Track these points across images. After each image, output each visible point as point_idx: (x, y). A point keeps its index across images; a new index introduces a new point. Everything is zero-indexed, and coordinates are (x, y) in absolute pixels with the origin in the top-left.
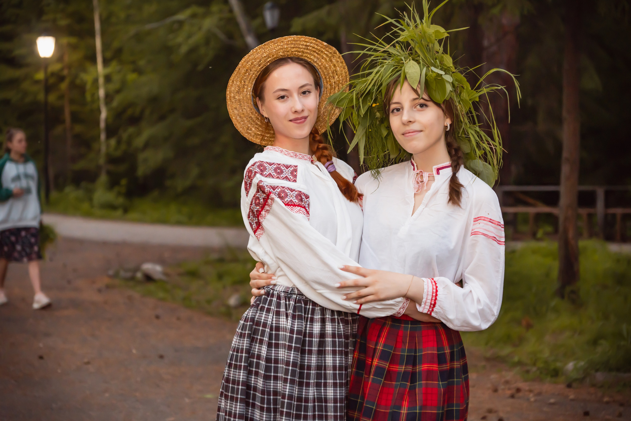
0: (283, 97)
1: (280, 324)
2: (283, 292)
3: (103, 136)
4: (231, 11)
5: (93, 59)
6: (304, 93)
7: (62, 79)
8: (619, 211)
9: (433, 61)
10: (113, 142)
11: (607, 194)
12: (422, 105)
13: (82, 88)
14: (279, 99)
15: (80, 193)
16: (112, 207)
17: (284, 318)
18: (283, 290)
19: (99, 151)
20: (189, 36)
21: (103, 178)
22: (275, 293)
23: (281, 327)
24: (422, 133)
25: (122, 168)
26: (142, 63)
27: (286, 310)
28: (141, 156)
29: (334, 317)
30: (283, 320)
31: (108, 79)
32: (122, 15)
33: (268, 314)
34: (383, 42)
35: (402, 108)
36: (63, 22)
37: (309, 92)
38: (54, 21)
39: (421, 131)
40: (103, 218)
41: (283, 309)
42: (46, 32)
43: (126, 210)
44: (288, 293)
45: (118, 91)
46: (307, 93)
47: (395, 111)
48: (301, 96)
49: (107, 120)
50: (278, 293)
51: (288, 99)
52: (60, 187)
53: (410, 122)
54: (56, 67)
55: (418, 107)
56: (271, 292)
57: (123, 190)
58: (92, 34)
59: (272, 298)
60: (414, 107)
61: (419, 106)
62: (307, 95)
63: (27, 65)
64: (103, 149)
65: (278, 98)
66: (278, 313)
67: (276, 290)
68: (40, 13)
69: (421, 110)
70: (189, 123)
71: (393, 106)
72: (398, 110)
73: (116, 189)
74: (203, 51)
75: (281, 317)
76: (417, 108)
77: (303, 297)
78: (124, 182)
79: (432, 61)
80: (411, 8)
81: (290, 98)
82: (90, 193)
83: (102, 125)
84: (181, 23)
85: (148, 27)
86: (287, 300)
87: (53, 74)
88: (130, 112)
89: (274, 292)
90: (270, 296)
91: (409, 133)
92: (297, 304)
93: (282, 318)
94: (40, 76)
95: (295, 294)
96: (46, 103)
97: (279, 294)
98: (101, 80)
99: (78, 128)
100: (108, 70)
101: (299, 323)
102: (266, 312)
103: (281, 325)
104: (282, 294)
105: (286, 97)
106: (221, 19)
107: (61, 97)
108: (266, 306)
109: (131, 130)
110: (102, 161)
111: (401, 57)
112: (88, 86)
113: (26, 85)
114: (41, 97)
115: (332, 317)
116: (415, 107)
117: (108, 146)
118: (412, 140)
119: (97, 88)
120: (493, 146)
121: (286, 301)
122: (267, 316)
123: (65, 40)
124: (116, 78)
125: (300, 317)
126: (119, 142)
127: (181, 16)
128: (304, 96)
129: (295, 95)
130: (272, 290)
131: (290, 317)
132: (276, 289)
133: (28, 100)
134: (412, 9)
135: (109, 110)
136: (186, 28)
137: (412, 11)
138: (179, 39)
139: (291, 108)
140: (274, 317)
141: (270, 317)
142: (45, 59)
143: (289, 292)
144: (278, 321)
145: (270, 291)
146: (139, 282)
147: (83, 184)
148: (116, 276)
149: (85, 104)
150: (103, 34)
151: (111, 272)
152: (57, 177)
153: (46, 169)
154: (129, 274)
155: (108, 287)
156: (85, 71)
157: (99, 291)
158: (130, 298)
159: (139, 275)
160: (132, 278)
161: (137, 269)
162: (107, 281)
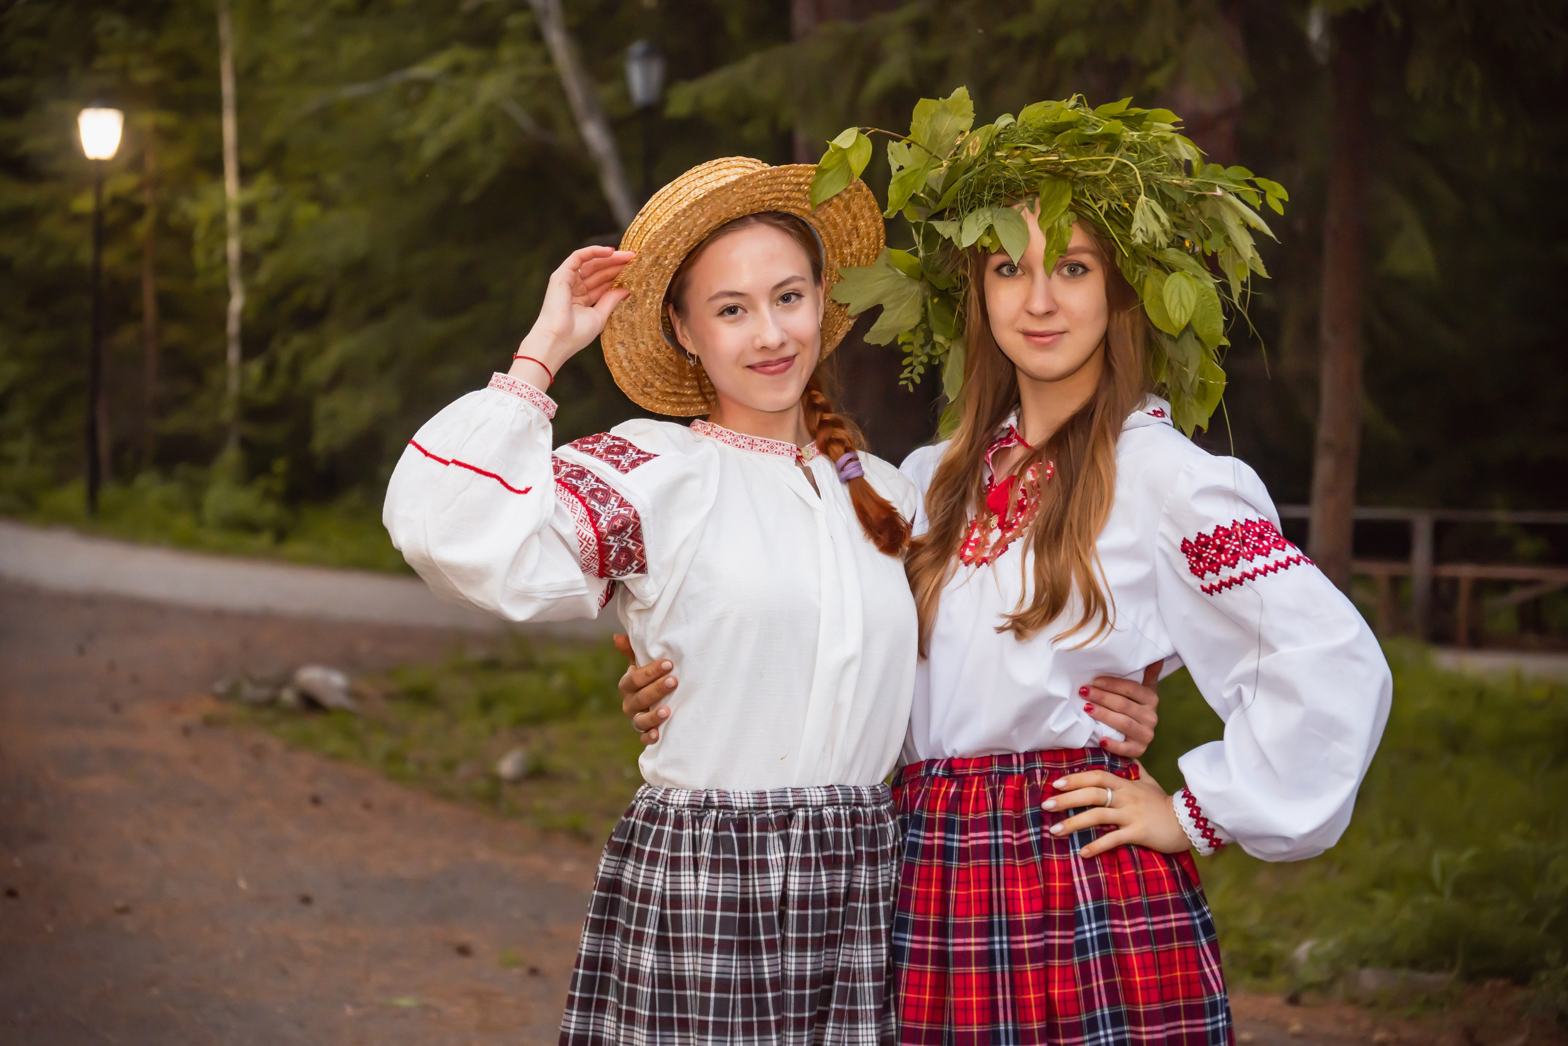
0: (732, 310)
1: (680, 890)
2: (689, 806)
3: (233, 354)
4: (548, 59)
5: (214, 167)
6: (786, 298)
7: (137, 212)
8: (1466, 572)
10: (256, 369)
11: (1440, 530)
13: (183, 236)
14: (723, 316)
15: (173, 490)
16: (248, 526)
17: (690, 875)
18: (686, 803)
19: (223, 388)
20: (444, 118)
21: (231, 456)
22: (671, 811)
23: (683, 898)
25: (277, 433)
26: (333, 180)
27: (695, 851)
28: (324, 405)
29: (808, 855)
30: (687, 879)
31: (249, 214)
32: (288, 62)
33: (652, 868)
36: (145, 76)
37: (799, 296)
38: (124, 71)
40: (223, 552)
41: (686, 853)
42: (104, 99)
43: (281, 535)
44: (699, 807)
45: (272, 246)
46: (793, 298)
48: (779, 307)
49: (243, 313)
50: (676, 812)
51: (746, 314)
52: (124, 474)
54: (125, 183)
56: (660, 810)
57: (278, 486)
58: (215, 105)
59: (661, 827)
62: (793, 302)
63: (58, 177)
64: (234, 385)
65: (721, 314)
66: (675, 864)
67: (672, 805)
68: (91, 51)
70: (438, 329)
73: (262, 483)
74: (475, 154)
75: (682, 873)
77: (734, 814)
78: (280, 466)
81: (750, 312)
82: (196, 492)
83: (233, 326)
84: (426, 86)
85: (349, 92)
86: (697, 825)
87: (116, 200)
88: (299, 296)
89: (666, 809)
90: (657, 823)
92: (720, 833)
93: (685, 876)
94: (85, 203)
95: (713, 807)
96: (97, 268)
97: (679, 813)
98: (233, 218)
99: (175, 334)
100: (252, 194)
101: (729, 881)
102: (647, 864)
103: (683, 893)
104: (687, 813)
105: (740, 311)
106: (522, 79)
107: (136, 256)
108: (648, 849)
109: (300, 341)
110: (228, 413)
112: (200, 233)
113: (50, 226)
114: (86, 254)
115: (803, 856)
117: (244, 378)
119: (223, 237)
121: (694, 829)
122: (649, 874)
123: (148, 119)
124: (268, 214)
125: (729, 866)
126: (270, 370)
127: (426, 70)
128: (784, 307)
129: (764, 307)
130: (661, 806)
131: (704, 867)
132: (670, 802)
133: (55, 260)
135: (251, 291)
136: (438, 97)
138: (420, 125)
139: (753, 338)
140: (668, 873)
141: (657, 875)
142: (98, 163)
143: (702, 804)
144: (676, 883)
145: (658, 808)
146: (288, 712)
147: (181, 469)
148: (232, 694)
149: (191, 274)
150: (241, 107)
151: (220, 687)
152: (118, 450)
153: (91, 432)
154: (264, 693)
155: (209, 722)
156: (194, 196)
157: (186, 731)
158: (258, 752)
159: (288, 696)
160: (272, 703)
161: (286, 679)
162: (208, 706)
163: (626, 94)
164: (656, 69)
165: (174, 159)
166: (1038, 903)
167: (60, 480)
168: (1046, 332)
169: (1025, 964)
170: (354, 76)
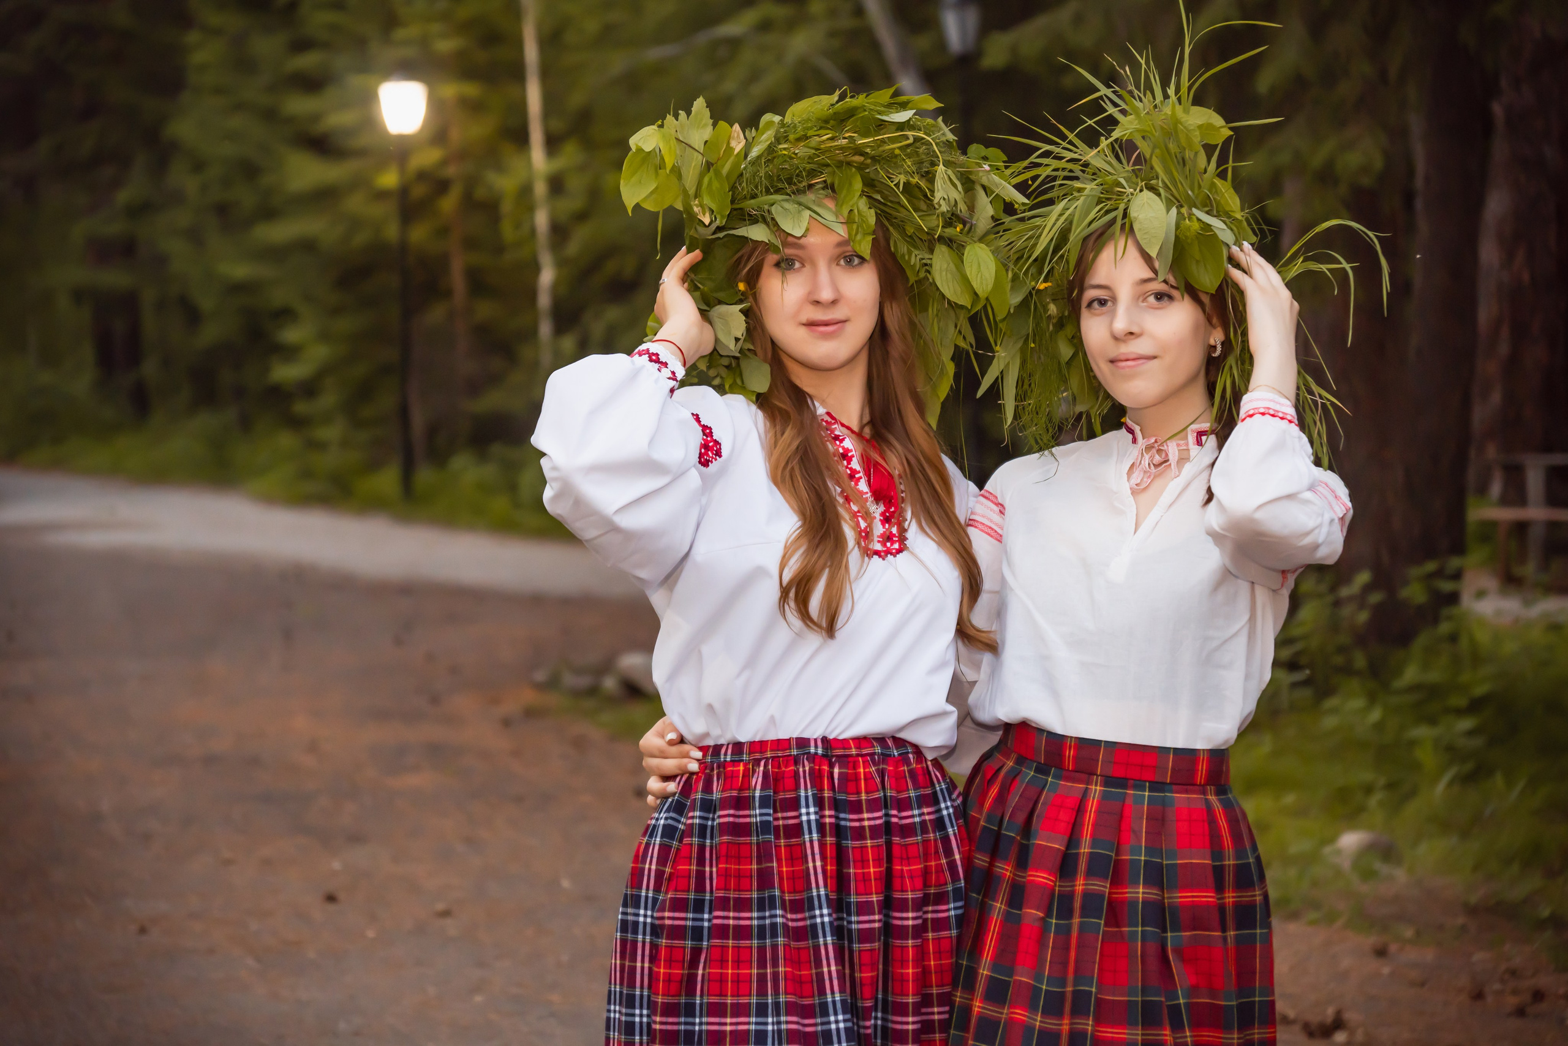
3: (545, 329)
4: (859, 12)
5: (520, 137)
7: (442, 186)
9: (1193, 191)
10: (570, 344)
12: (1159, 296)
13: (490, 209)
15: (488, 472)
19: (536, 364)
20: (754, 76)
24: (1155, 361)
31: (556, 185)
32: (592, 26)
34: (1077, 141)
35: (1114, 299)
36: (446, 46)
38: (424, 42)
39: (1155, 357)
40: (540, 534)
42: (407, 70)
45: (582, 216)
47: (1096, 305)
49: (555, 286)
52: (439, 457)
53: (1131, 333)
54: (428, 158)
55: (1152, 299)
58: (517, 73)
60: (1141, 299)
61: (1153, 296)
63: (361, 153)
64: (546, 360)
68: (390, 22)
69: (1157, 306)
71: (1090, 294)
72: (1102, 302)
76: (1147, 302)
79: (1190, 192)
80: (1142, 59)
82: (511, 472)
83: (544, 300)
84: (734, 44)
85: (655, 54)
87: (422, 176)
88: (610, 267)
91: (1127, 360)
94: (389, 179)
96: (404, 245)
98: (540, 189)
99: (485, 310)
100: (560, 163)
106: (832, 34)
107: (443, 231)
109: (612, 313)
111: (1115, 177)
112: (507, 207)
113: (356, 204)
114: (392, 232)
116: (1144, 300)
117: (557, 353)
118: (1131, 377)
119: (531, 209)
120: (1318, 399)
123: (450, 90)
124: (576, 184)
126: (583, 345)
127: (733, 28)
133: (361, 238)
134: (1143, 62)
135: (561, 263)
136: (748, 56)
137: (1144, 66)
138: (730, 84)
142: (401, 138)
146: (611, 701)
147: (497, 449)
148: (552, 684)
149: (499, 249)
150: (546, 73)
151: (540, 676)
152: (432, 431)
153: (404, 413)
154: (584, 681)
155: (531, 713)
156: (500, 167)
157: (507, 723)
158: (580, 743)
159: (610, 683)
160: (593, 691)
161: (606, 667)
162: (529, 697)
163: (941, 44)
164: (972, 17)
165: (478, 130)
166: (919, 882)
167: (373, 465)
168: (832, 319)
169: (908, 940)
170: (660, 37)
